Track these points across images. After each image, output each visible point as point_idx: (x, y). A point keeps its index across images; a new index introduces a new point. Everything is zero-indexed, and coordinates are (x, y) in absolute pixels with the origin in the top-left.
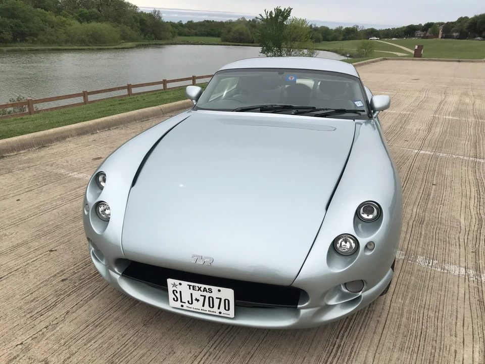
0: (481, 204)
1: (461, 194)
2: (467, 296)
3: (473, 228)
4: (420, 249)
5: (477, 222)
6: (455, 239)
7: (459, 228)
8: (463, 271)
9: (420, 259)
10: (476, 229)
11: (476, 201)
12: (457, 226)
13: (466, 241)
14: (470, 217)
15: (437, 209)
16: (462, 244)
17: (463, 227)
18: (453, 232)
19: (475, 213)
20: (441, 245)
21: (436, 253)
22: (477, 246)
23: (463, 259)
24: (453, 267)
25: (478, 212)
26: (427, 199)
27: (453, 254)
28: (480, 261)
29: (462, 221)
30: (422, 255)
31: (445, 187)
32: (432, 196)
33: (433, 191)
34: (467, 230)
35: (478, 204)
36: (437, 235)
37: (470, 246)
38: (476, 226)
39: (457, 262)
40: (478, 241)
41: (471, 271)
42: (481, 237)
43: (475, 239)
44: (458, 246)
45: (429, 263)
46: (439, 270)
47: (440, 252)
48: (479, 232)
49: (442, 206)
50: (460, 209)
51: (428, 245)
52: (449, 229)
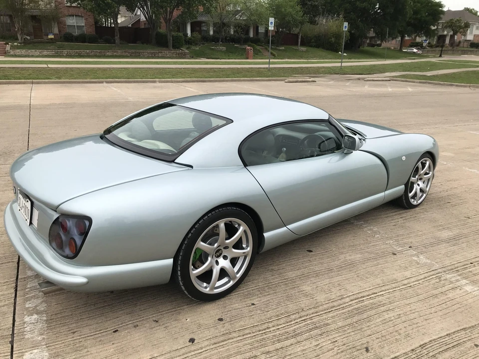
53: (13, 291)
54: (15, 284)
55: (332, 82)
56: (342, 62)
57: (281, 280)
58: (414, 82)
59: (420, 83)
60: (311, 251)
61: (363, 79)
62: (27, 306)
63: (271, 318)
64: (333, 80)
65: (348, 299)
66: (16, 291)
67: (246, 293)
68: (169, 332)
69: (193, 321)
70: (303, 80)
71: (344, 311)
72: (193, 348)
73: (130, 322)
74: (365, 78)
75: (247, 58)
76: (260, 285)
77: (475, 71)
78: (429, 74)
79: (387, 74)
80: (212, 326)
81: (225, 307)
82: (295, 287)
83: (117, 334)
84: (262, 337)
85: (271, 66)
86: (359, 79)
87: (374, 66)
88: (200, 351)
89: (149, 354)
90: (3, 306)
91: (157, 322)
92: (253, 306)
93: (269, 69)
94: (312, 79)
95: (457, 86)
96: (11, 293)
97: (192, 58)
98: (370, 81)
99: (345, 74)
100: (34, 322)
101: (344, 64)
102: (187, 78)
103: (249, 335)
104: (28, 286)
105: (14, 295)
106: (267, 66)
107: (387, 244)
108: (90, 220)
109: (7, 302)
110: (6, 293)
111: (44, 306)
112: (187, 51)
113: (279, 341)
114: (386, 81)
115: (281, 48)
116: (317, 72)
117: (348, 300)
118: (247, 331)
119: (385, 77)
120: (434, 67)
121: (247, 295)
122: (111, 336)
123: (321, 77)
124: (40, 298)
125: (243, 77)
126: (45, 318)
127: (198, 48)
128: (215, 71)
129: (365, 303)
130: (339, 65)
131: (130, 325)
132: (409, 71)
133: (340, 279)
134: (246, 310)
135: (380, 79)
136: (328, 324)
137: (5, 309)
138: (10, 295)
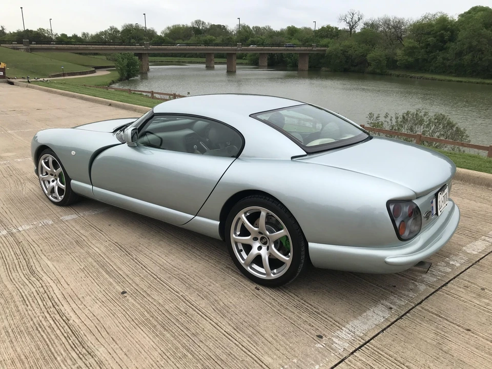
0: (46, 294)
1: (80, 296)
2: (10, 221)
3: (34, 261)
4: (57, 226)
5: (34, 268)
6: (40, 244)
7: (45, 254)
8: (20, 229)
9: (51, 222)
10: (31, 260)
11: (54, 297)
12: (48, 254)
13: (32, 247)
14: (45, 270)
15: (81, 262)
16: (33, 243)
17: (43, 257)
18: (47, 248)
19: (43, 279)
20: (47, 235)
21: (45, 229)
22: (21, 248)
23: (25, 235)
24: (28, 227)
25: (41, 281)
26: (103, 266)
27: (33, 234)
28: (12, 239)
29: (49, 263)
30: (52, 225)
31: (109, 298)
32: (104, 273)
33: (111, 280)
34: (37, 256)
35: (48, 293)
36: (56, 240)
37: (26, 245)
38: (32, 264)
39: (27, 231)
40: (22, 251)
41: (15, 231)
42: (22, 256)
43: (26, 251)
44: (34, 240)
45: (43, 223)
46: (35, 223)
47: (43, 231)
48: (27, 260)
49: (82, 268)
50: (62, 274)
51: (54, 231)
52: (52, 248)
53: (449, 285)
54: (443, 288)
62: (450, 270)
66: (447, 283)
90: (466, 280)
96: (452, 284)
104: (435, 279)
105: (452, 281)
109: (461, 281)
110: (455, 287)
126: (447, 259)
137: (466, 278)
138: (454, 283)
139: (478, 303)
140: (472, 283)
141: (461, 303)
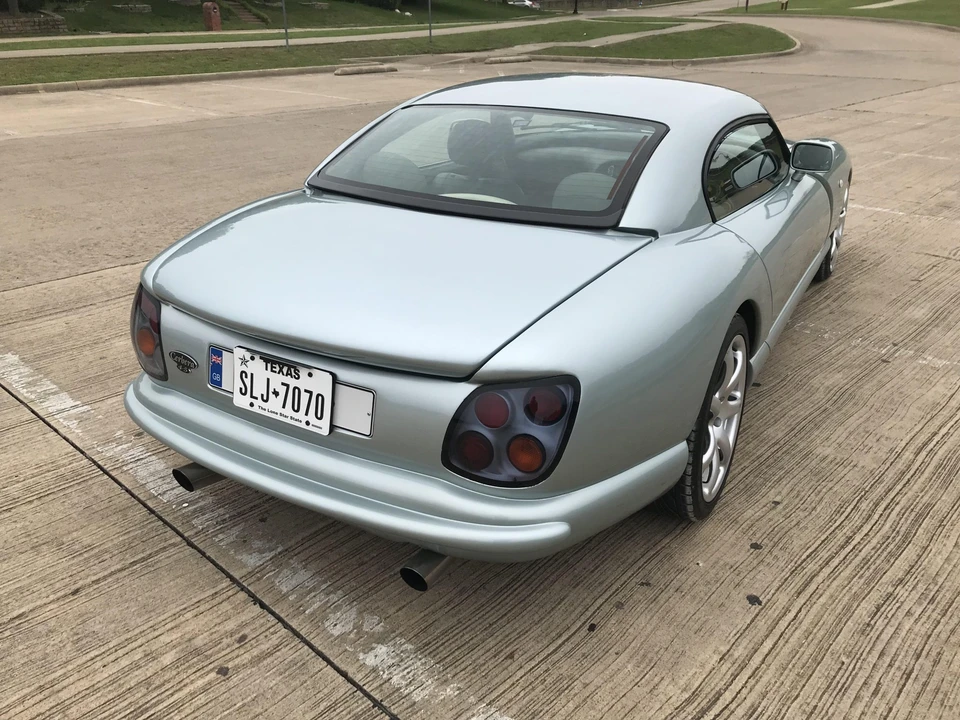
53: (257, 609)
54: (243, 594)
55: (427, 70)
56: (430, 29)
57: (770, 447)
58: (575, 61)
59: (586, 61)
60: (758, 385)
61: (482, 60)
62: (336, 632)
63: (832, 520)
64: (426, 64)
65: (907, 453)
66: (265, 607)
67: (742, 486)
68: (694, 597)
69: (711, 563)
70: (373, 67)
71: (926, 474)
72: (773, 613)
73: (600, 601)
74: (485, 58)
75: (210, 29)
76: (746, 464)
77: (665, 35)
78: (594, 43)
79: (518, 48)
80: (755, 562)
81: (735, 521)
82: (806, 455)
83: (600, 633)
84: (859, 558)
85: (292, 42)
86: (473, 61)
87: (488, 33)
88: (791, 616)
89: (709, 652)
90: (277, 648)
91: (648, 584)
92: (780, 507)
93: (290, 49)
94: (386, 66)
95: (651, 63)
96: (262, 616)
97: (75, 32)
98: (496, 62)
99: (440, 52)
100: (391, 662)
101: (435, 32)
102: (111, 76)
103: (836, 561)
104: (285, 589)
105: (271, 618)
106: (282, 42)
107: (855, 347)
108: (570, 381)
109: (274, 639)
110: (244, 618)
111: (376, 621)
112: (58, 17)
113: (895, 555)
114: (524, 61)
115: (275, 5)
116: (386, 51)
117: (908, 455)
118: (824, 554)
119: (519, 55)
120: (593, 30)
121: (747, 488)
122: (595, 640)
123: (397, 60)
124: (344, 608)
125: (240, 68)
126: (409, 647)
127: (82, 10)
128: (169, 60)
129: (940, 453)
130: (426, 33)
131: (606, 608)
132: (553, 41)
133: (859, 422)
134: (776, 515)
135: (512, 58)
136: (929, 506)
137: (289, 654)
138: (262, 621)
139: (165, 639)
140: (260, 658)
141: (174, 609)
